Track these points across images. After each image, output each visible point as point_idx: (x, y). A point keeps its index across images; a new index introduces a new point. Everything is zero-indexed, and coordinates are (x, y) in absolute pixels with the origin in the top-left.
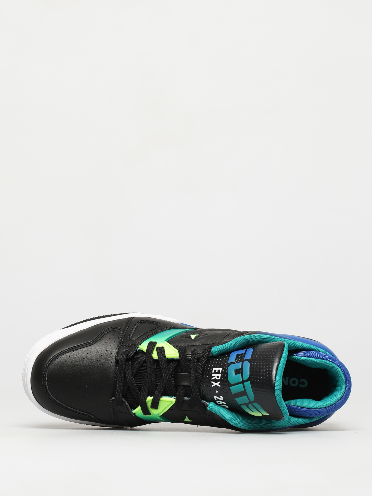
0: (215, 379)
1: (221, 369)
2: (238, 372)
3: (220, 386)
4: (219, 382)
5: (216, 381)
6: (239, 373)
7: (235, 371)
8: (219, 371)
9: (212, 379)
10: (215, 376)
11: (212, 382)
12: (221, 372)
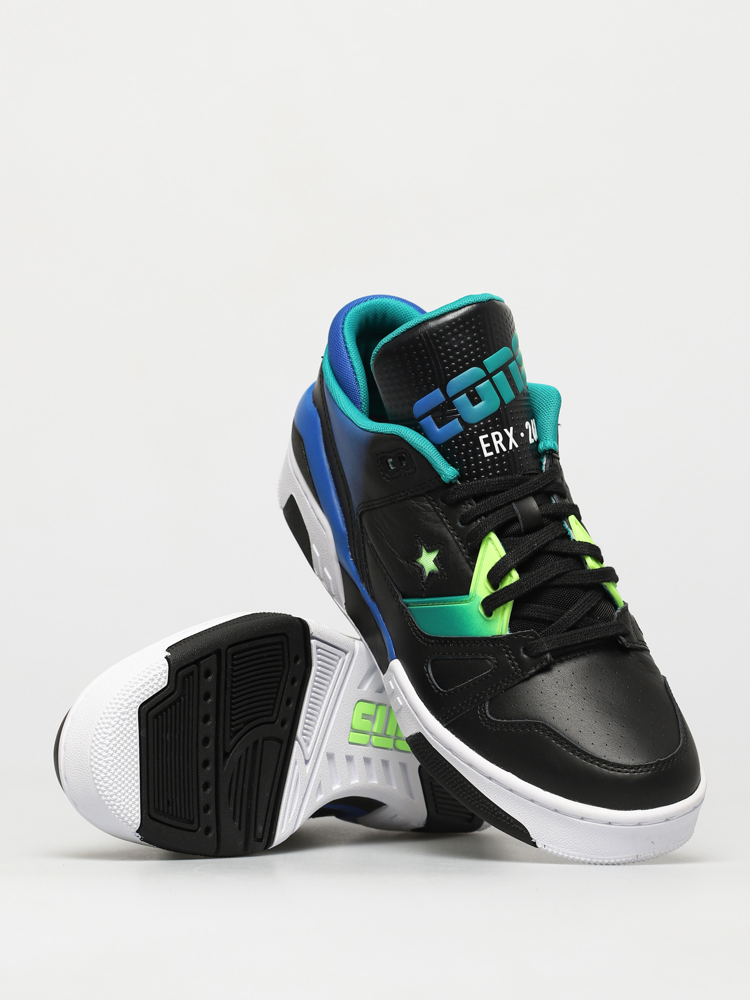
0: (502, 442)
1: (481, 438)
2: (475, 398)
3: (511, 428)
4: (506, 430)
5: (506, 441)
6: (476, 393)
7: (474, 403)
8: (486, 441)
9: (504, 449)
10: (498, 445)
11: (511, 448)
12: (486, 436)
